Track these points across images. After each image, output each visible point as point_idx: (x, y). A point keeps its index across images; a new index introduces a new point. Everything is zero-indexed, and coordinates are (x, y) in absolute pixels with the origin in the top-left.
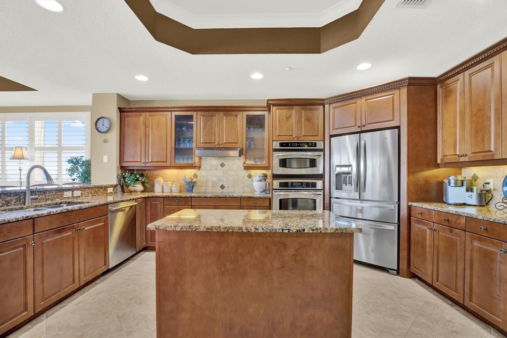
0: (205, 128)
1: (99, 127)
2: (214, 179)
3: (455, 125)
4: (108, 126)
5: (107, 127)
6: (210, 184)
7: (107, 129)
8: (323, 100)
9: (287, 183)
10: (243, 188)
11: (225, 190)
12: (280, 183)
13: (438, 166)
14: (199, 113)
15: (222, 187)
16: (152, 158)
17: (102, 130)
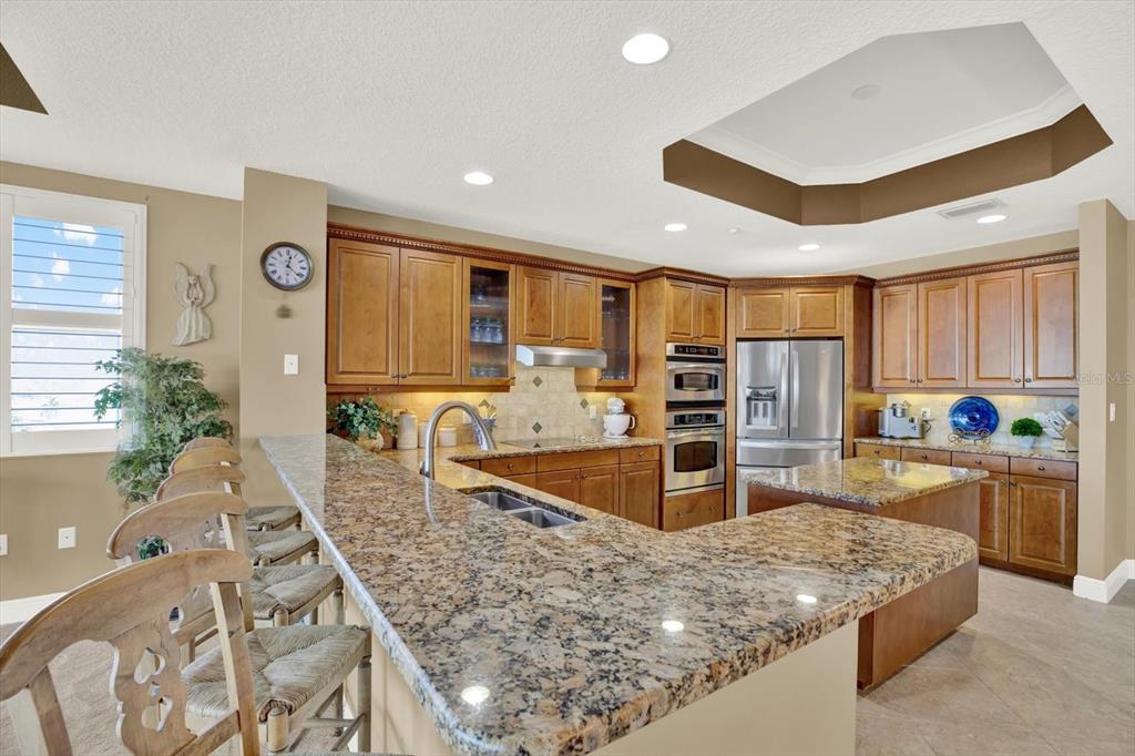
0: (532, 303)
1: (274, 272)
2: (522, 411)
3: (905, 344)
4: (305, 272)
5: (301, 275)
6: (514, 422)
7: (300, 280)
8: (728, 280)
9: (683, 416)
10: (573, 427)
11: (542, 435)
12: (676, 417)
13: (872, 391)
14: (520, 268)
15: (537, 428)
16: (416, 365)
17: (283, 282)
